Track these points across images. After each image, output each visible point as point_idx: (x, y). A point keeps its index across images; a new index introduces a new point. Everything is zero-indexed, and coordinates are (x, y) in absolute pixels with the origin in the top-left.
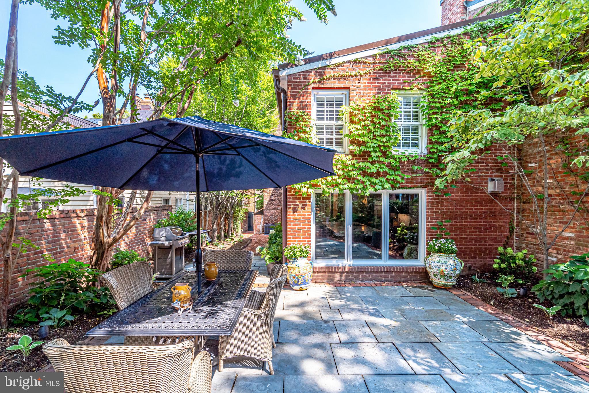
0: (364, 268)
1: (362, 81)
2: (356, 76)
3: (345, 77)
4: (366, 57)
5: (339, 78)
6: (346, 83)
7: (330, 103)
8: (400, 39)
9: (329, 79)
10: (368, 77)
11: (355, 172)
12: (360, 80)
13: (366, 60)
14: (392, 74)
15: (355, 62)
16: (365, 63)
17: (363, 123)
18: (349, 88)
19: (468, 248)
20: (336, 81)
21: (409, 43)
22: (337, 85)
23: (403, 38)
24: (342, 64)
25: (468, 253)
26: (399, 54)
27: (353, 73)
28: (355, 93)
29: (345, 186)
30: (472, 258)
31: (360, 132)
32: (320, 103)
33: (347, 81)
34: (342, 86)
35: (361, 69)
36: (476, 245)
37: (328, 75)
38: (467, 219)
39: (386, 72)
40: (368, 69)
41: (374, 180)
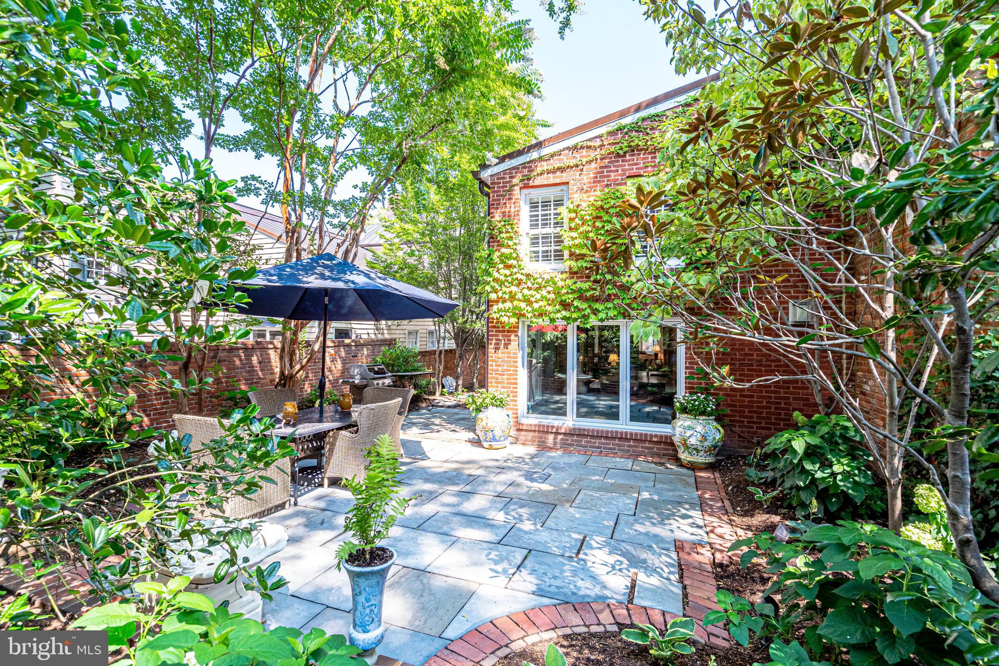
0: (588, 430)
1: (584, 172)
2: (577, 166)
3: (562, 170)
4: (590, 140)
5: (553, 171)
6: (564, 177)
7: (546, 204)
8: (638, 108)
9: (541, 174)
10: (593, 165)
11: (570, 296)
12: (582, 170)
13: (589, 144)
14: (628, 157)
15: (575, 148)
16: (589, 147)
17: (581, 229)
18: (567, 183)
19: (755, 412)
20: (551, 175)
21: (652, 111)
22: (552, 181)
23: (644, 105)
24: (559, 153)
25: (755, 419)
26: (636, 128)
27: (572, 162)
28: (575, 189)
29: (559, 315)
30: (762, 428)
31: (577, 241)
32: (534, 205)
33: (564, 175)
34: (558, 181)
35: (584, 156)
36: (770, 408)
37: (539, 170)
38: (752, 365)
39: (618, 155)
40: (592, 154)
41: (598, 306)
